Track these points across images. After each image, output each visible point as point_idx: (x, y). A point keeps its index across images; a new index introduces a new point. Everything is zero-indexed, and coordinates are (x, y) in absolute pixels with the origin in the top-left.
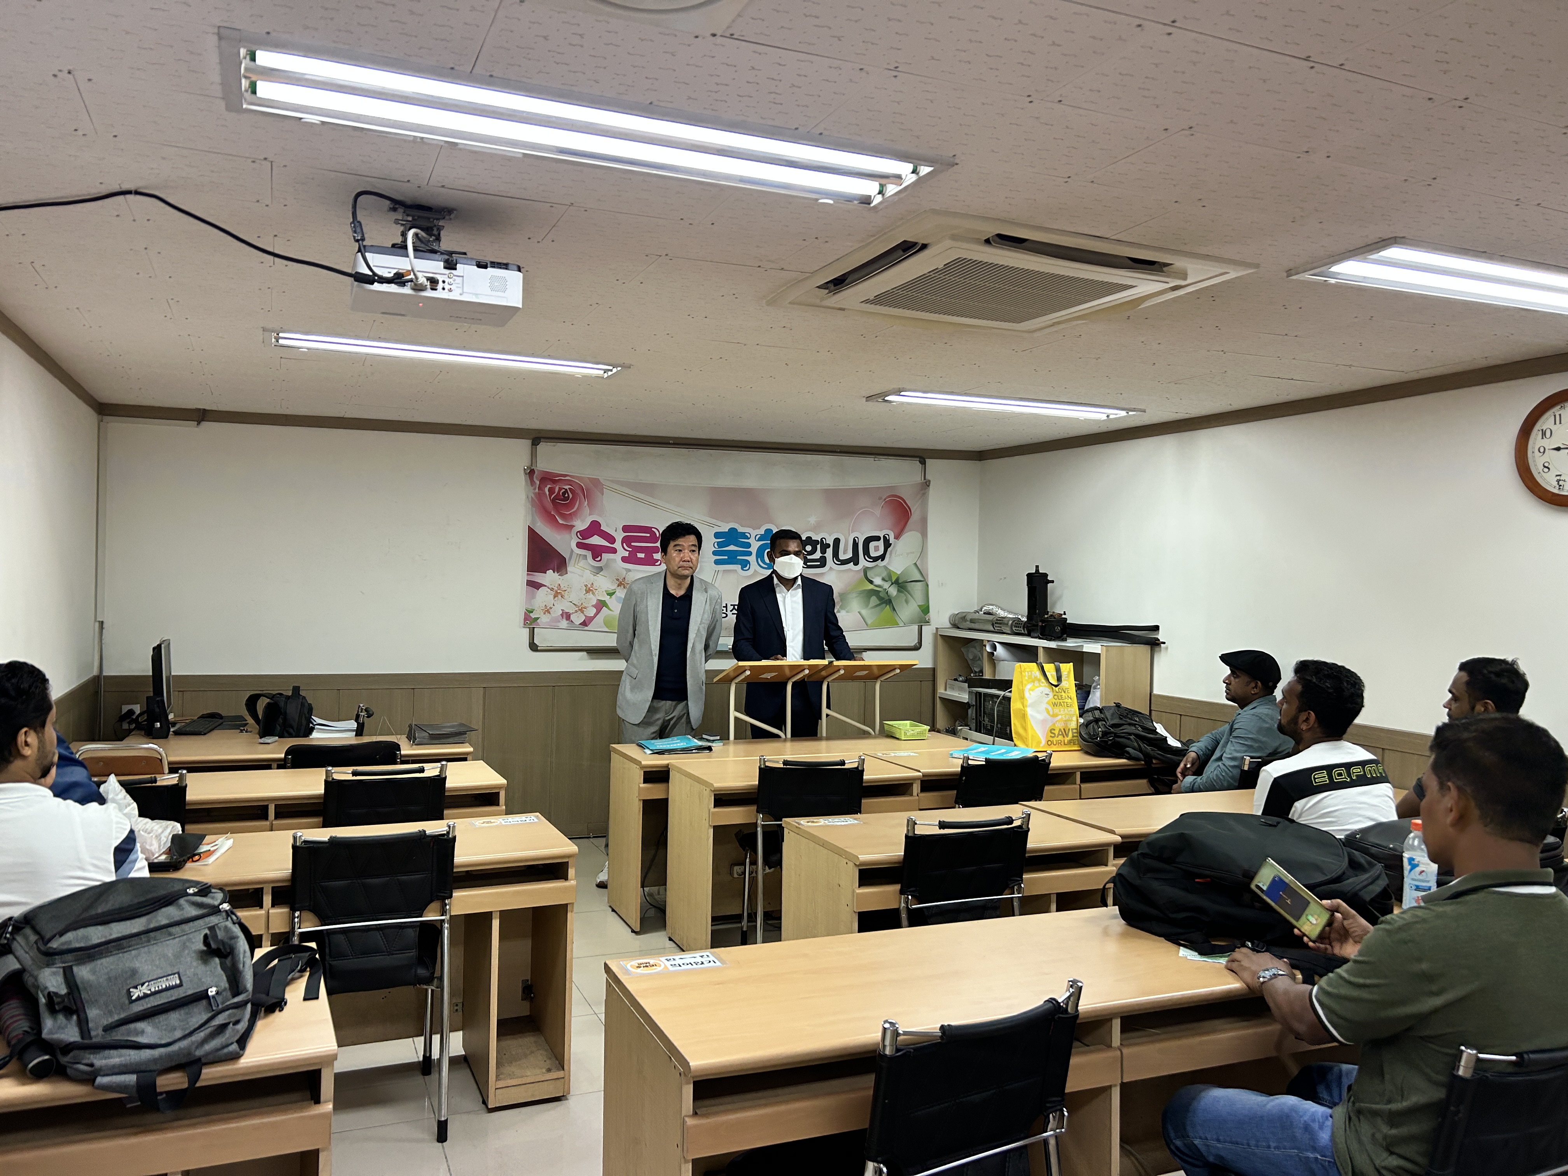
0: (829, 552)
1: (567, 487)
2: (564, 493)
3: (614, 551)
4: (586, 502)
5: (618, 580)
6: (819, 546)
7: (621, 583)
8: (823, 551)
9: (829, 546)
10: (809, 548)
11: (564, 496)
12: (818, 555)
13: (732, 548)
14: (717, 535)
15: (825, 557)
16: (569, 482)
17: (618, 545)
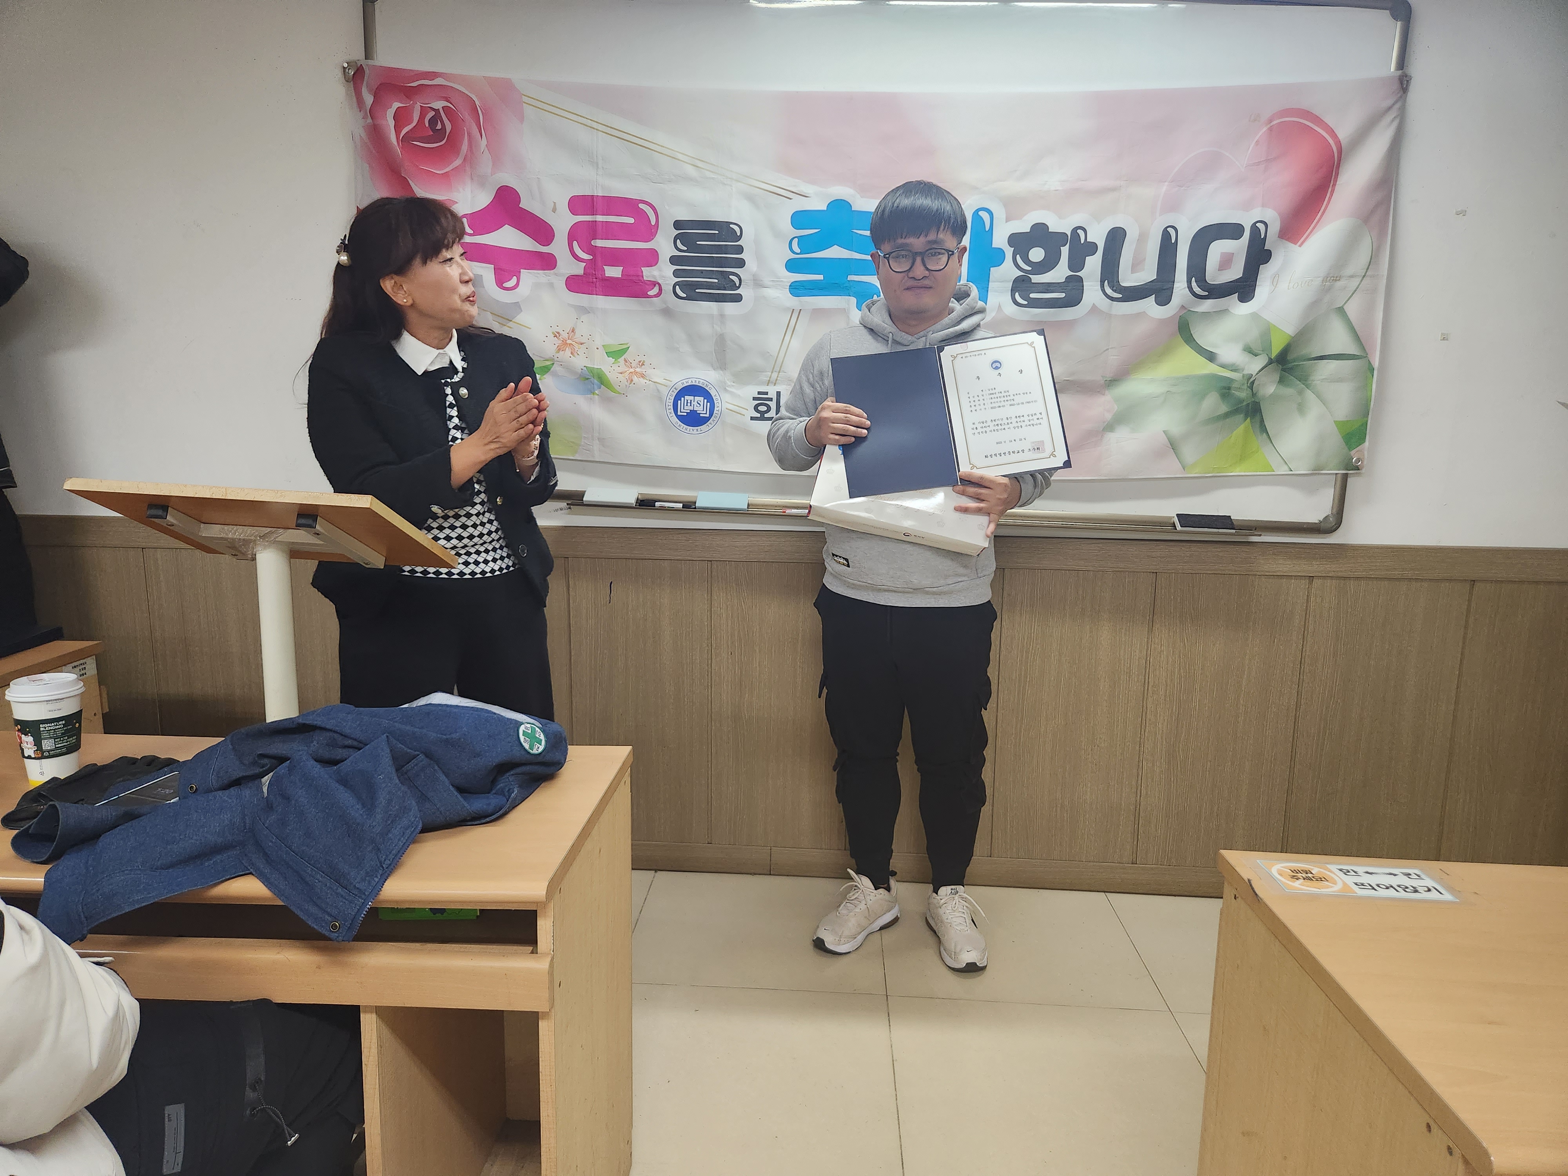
0: (1093, 264)
1: (439, 105)
2: (433, 121)
3: (547, 262)
4: (484, 142)
5: (557, 335)
6: (1065, 250)
7: (564, 343)
8: (1077, 263)
9: (1092, 248)
10: (1037, 254)
11: (435, 130)
12: (1060, 273)
13: (835, 252)
14: (800, 219)
15: (1080, 280)
16: (444, 92)
17: (559, 247)
